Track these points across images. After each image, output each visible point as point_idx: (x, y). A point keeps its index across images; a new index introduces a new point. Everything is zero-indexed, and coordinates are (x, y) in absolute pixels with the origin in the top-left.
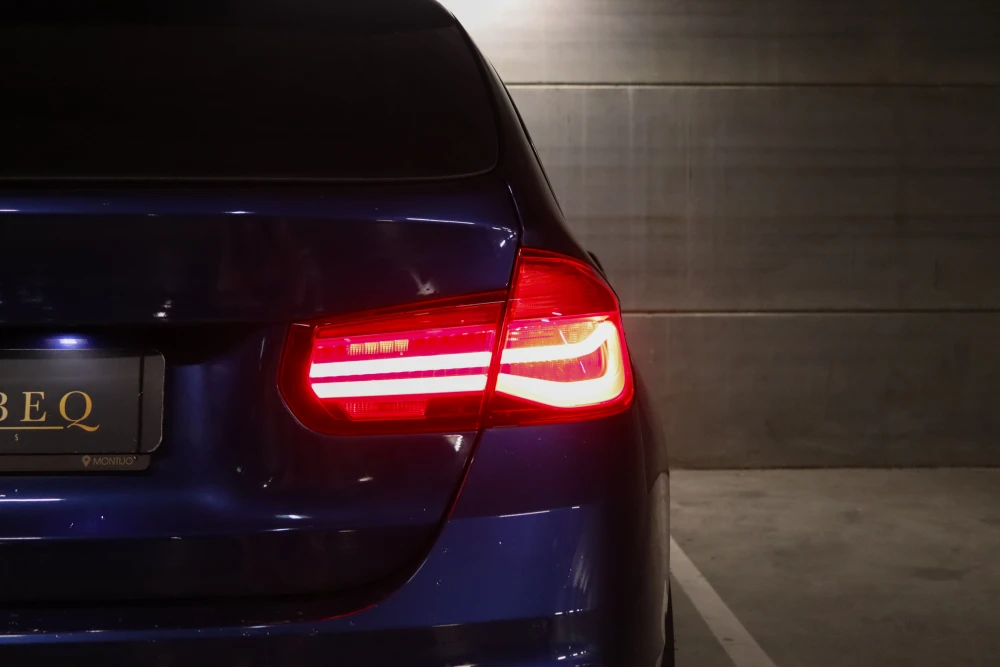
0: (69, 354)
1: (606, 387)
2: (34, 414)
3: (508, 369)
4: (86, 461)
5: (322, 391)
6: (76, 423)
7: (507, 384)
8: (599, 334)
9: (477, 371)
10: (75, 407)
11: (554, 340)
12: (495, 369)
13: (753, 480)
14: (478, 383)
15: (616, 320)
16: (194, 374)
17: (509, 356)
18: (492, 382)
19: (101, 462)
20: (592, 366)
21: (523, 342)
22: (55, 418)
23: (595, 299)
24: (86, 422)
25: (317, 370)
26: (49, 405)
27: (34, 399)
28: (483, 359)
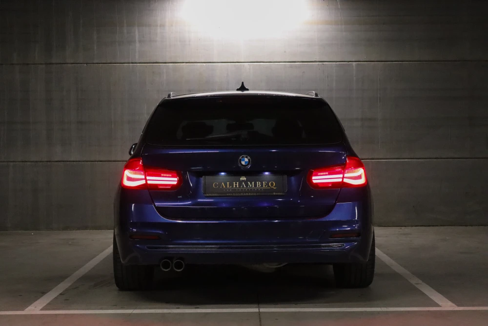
0: (267, 175)
1: (362, 181)
2: (265, 185)
3: (346, 178)
4: (274, 193)
5: (314, 181)
6: (272, 187)
7: (345, 180)
8: (361, 171)
9: (340, 178)
10: (272, 184)
11: (353, 172)
12: (343, 178)
13: (407, 230)
14: (340, 180)
15: (363, 169)
16: (293, 178)
17: (346, 175)
18: (343, 180)
19: (277, 194)
20: (359, 177)
21: (348, 173)
22: (269, 186)
23: (359, 164)
24: (274, 187)
25: (313, 178)
26: (268, 184)
27: (265, 183)
28: (341, 176)
